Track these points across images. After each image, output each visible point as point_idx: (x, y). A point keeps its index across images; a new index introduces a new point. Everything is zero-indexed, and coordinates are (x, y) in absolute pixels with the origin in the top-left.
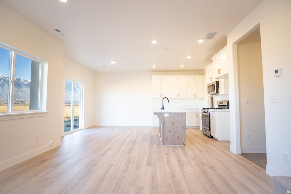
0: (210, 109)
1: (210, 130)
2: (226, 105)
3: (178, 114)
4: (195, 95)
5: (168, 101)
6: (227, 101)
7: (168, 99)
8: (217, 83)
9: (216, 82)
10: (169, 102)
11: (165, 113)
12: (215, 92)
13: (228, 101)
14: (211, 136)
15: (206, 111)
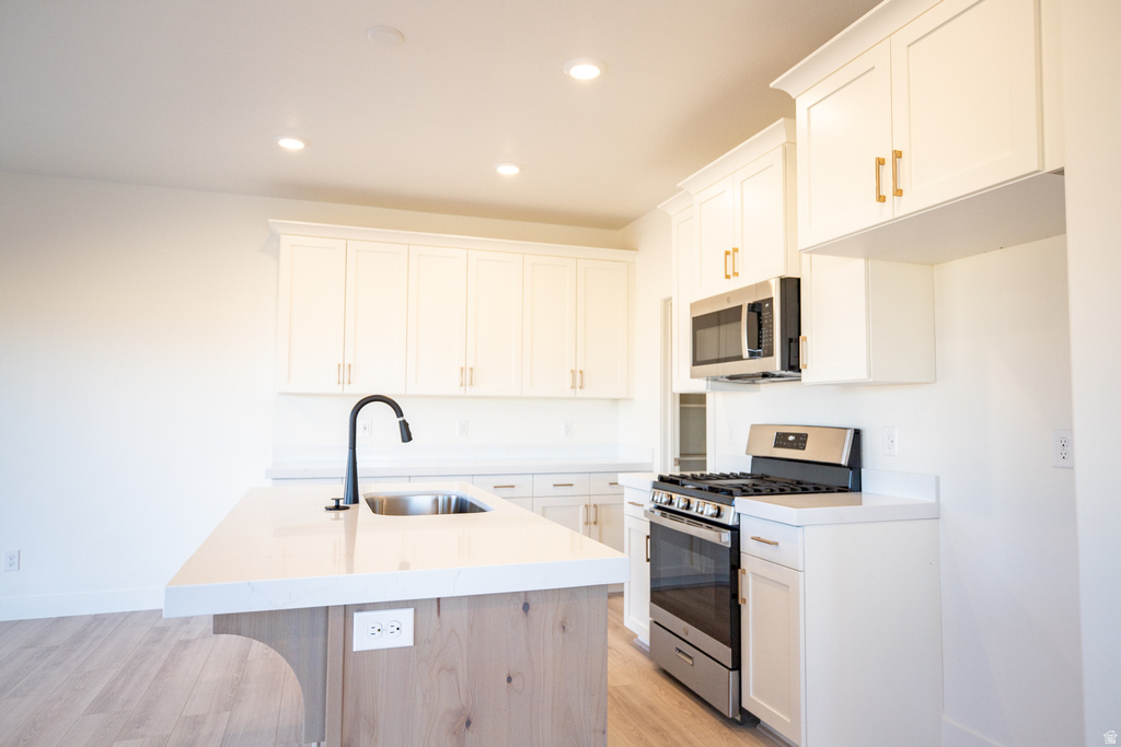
0: (737, 500)
1: (737, 665)
2: (844, 462)
3: (526, 602)
4: (578, 379)
5: (405, 426)
6: (849, 436)
7: (399, 413)
8: (792, 288)
9: (785, 282)
10: (407, 435)
11: (361, 608)
12: (774, 363)
13: (857, 433)
14: (742, 711)
15: (708, 510)
